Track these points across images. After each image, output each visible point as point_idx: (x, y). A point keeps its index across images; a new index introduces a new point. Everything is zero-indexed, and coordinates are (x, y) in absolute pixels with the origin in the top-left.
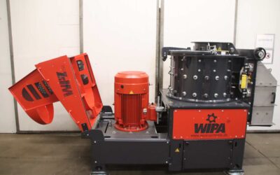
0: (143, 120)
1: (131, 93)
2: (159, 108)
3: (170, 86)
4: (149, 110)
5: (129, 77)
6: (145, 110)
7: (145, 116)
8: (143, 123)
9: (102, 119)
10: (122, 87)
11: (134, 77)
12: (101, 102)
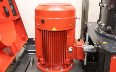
0: (68, 60)
1: (54, 29)
2: (87, 47)
3: (100, 20)
4: (75, 48)
5: (51, 9)
6: (70, 49)
7: (71, 55)
8: (68, 63)
9: (26, 52)
10: (43, 22)
11: (57, 9)
12: (26, 34)
